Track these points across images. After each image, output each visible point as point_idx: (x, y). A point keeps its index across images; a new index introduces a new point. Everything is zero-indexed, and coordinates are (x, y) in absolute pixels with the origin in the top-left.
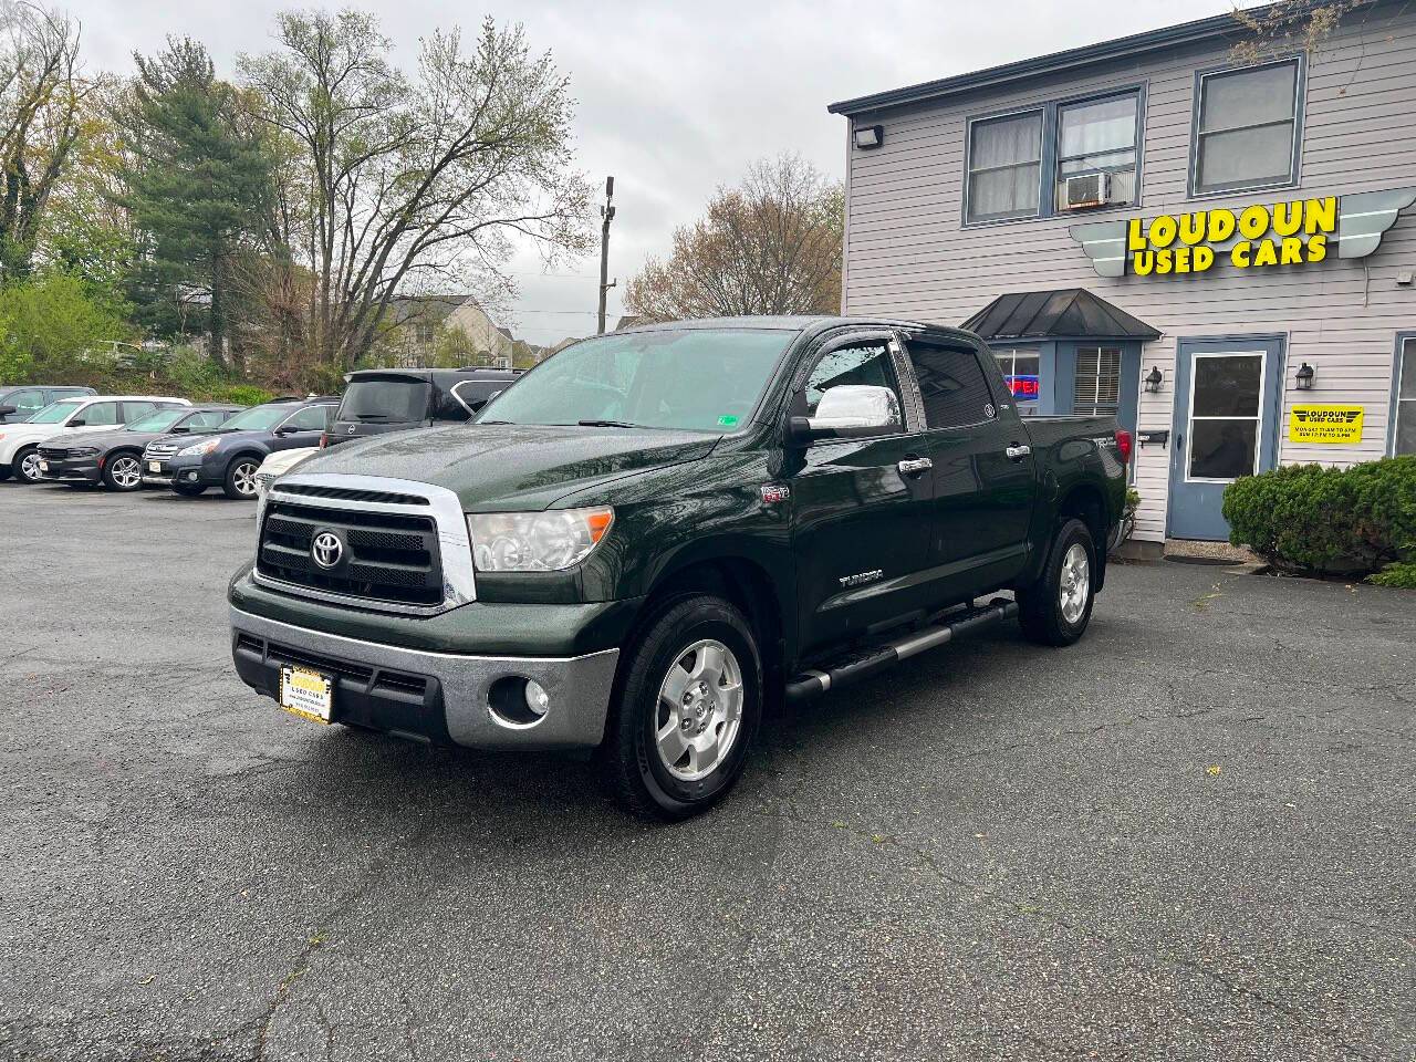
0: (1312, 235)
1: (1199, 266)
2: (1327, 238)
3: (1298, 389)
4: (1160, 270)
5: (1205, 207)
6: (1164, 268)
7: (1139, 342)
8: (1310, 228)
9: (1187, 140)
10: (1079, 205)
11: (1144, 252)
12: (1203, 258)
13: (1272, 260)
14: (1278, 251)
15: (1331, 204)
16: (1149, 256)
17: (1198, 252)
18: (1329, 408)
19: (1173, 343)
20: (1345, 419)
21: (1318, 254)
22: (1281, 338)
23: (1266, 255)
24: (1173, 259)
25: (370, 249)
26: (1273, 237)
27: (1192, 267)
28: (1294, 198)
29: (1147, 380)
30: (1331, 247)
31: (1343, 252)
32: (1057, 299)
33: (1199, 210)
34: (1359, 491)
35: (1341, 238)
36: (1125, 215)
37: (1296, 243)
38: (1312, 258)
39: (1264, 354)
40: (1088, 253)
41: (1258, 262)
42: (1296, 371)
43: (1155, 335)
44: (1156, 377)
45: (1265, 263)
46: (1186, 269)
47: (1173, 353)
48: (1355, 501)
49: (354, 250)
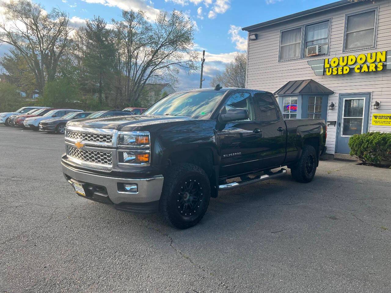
0: (379, 62)
1: (345, 72)
2: (383, 63)
3: (374, 109)
4: (334, 74)
5: (347, 55)
6: (335, 73)
7: (328, 95)
8: (378, 60)
9: (343, 35)
10: (311, 55)
11: (329, 68)
12: (346, 70)
13: (367, 70)
14: (368, 67)
15: (384, 53)
16: (331, 69)
17: (345, 68)
18: (384, 115)
19: (337, 95)
20: (389, 118)
21: (380, 68)
22: (369, 94)
23: (365, 69)
24: (337, 70)
25: (141, 71)
26: (367, 63)
27: (343, 73)
28: (374, 52)
29: (330, 106)
30: (384, 66)
31: (388, 67)
32: (304, 82)
33: (345, 55)
34: (388, 140)
35: (387, 63)
36: (324, 58)
37: (374, 65)
38: (378, 69)
39: (365, 98)
40: (313, 69)
41: (363, 71)
42: (374, 103)
43: (332, 93)
44: (333, 105)
45: (364, 71)
46: (341, 73)
47: (338, 98)
48: (386, 143)
49: (137, 72)
